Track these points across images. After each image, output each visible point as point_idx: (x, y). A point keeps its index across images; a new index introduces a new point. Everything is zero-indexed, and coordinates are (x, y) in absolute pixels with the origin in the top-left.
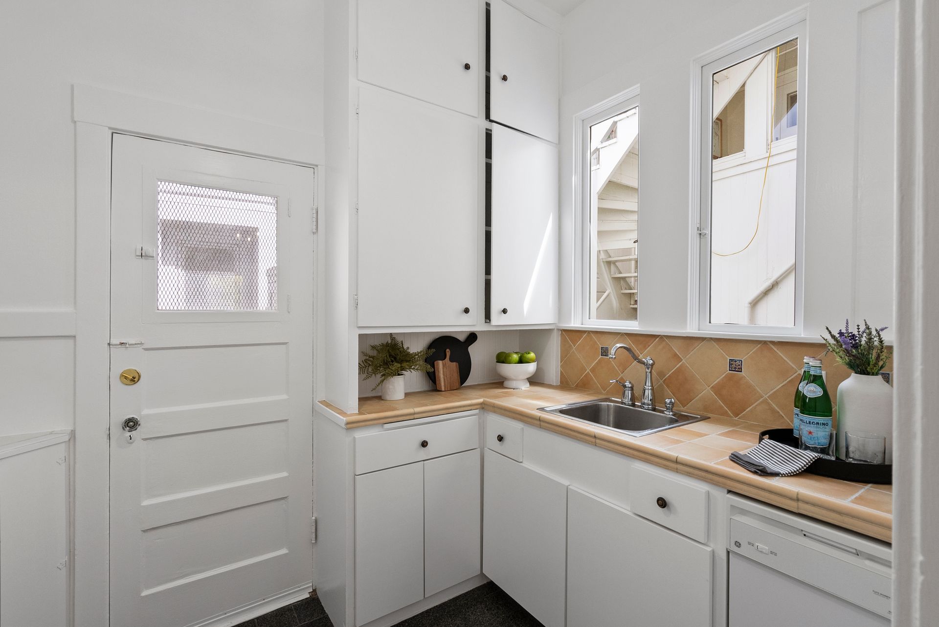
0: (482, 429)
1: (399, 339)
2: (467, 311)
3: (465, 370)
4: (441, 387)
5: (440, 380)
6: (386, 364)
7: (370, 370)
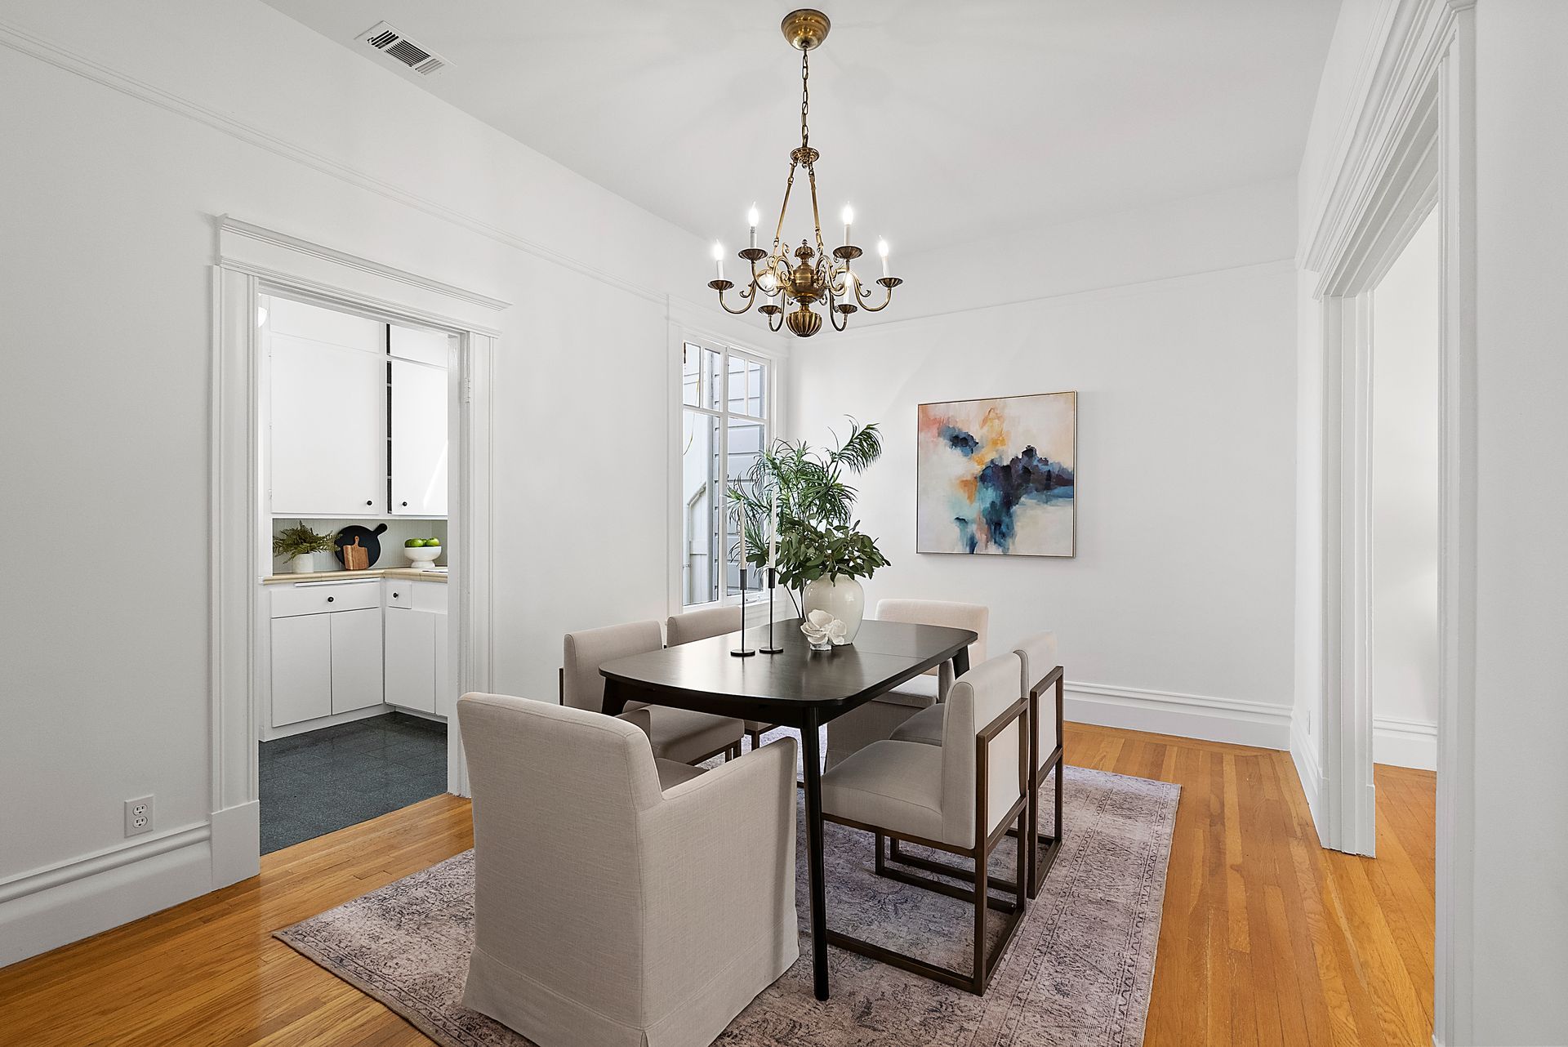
0: (383, 593)
1: (308, 527)
2: (369, 503)
3: (373, 557)
4: (349, 566)
5: (348, 561)
6: (296, 544)
7: (281, 549)
